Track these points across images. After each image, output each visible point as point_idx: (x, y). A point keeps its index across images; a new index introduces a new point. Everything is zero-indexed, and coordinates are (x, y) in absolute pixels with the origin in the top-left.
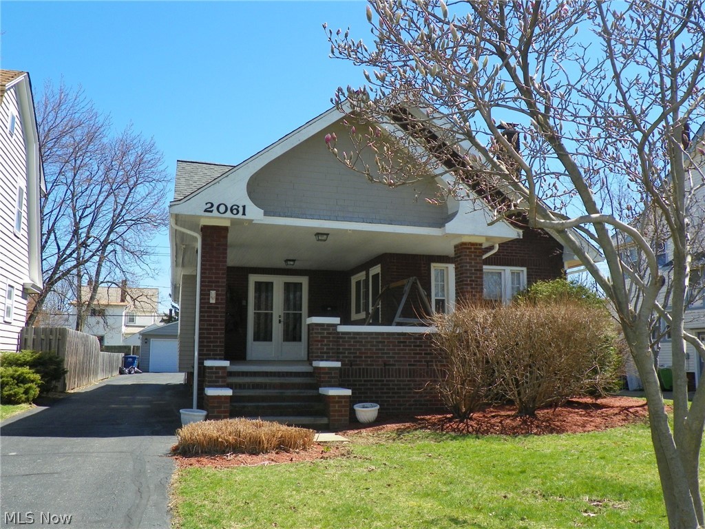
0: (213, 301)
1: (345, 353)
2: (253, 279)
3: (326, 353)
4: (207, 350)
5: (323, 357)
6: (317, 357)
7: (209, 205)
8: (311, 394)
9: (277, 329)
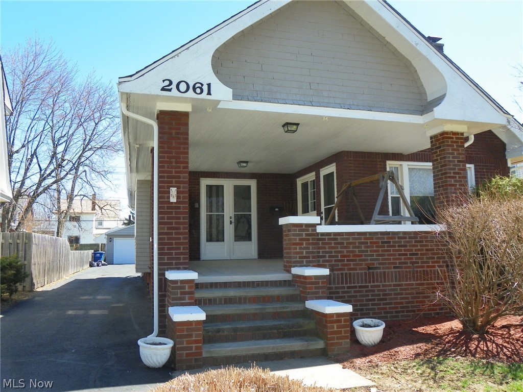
0: (173, 199)
1: (325, 257)
2: (205, 182)
3: (305, 257)
4: (168, 259)
5: (303, 262)
6: (296, 262)
7: (167, 83)
8: (296, 309)
9: (229, 230)
